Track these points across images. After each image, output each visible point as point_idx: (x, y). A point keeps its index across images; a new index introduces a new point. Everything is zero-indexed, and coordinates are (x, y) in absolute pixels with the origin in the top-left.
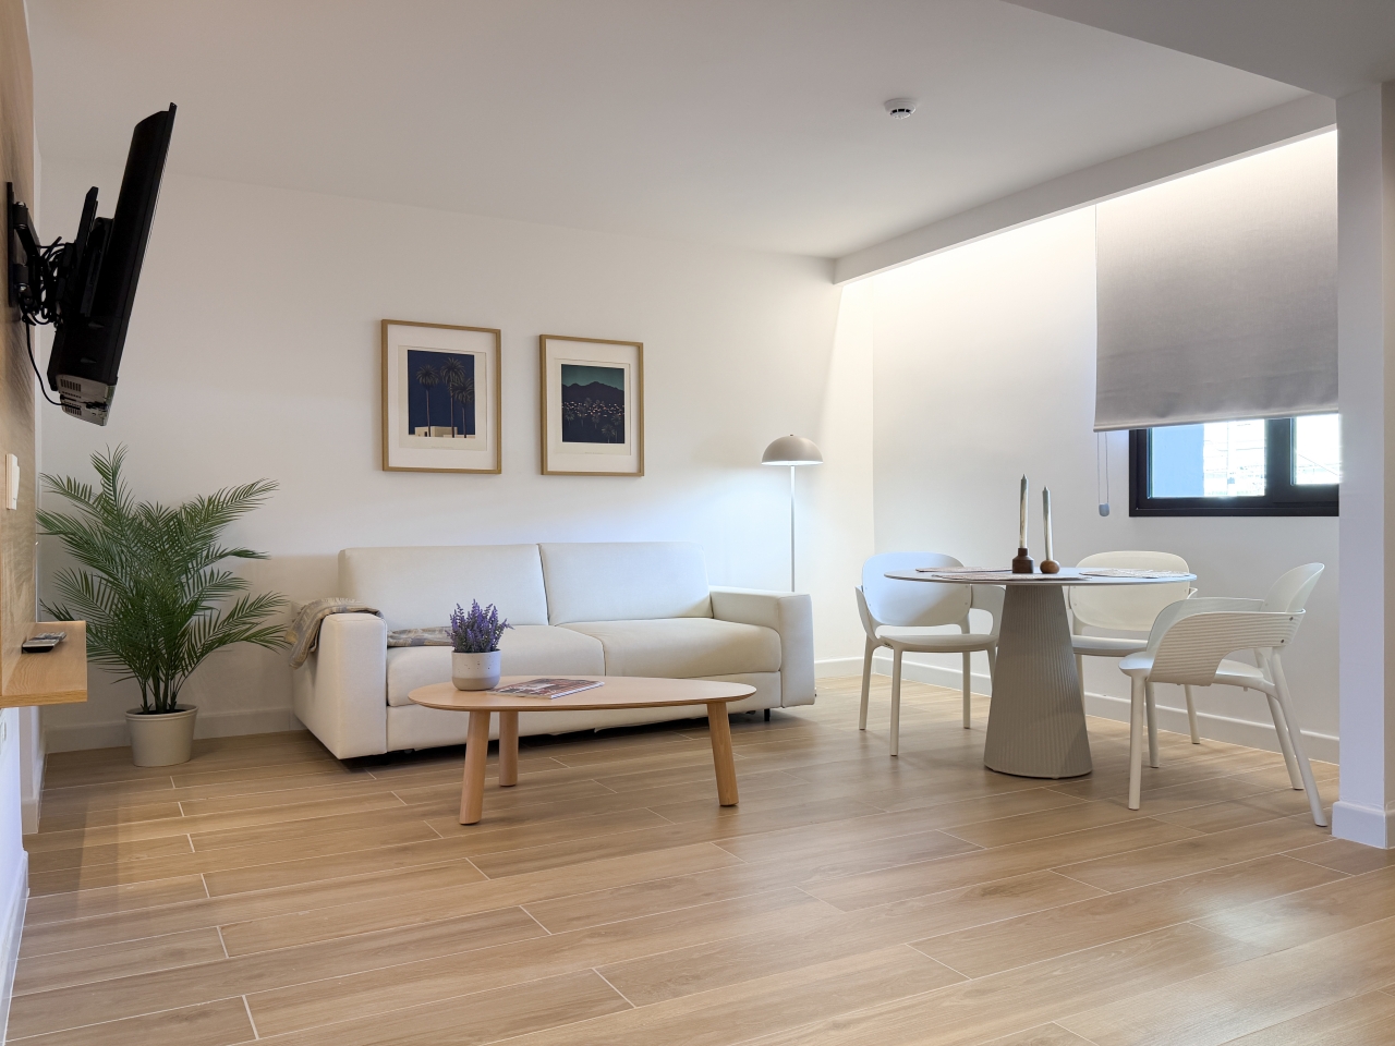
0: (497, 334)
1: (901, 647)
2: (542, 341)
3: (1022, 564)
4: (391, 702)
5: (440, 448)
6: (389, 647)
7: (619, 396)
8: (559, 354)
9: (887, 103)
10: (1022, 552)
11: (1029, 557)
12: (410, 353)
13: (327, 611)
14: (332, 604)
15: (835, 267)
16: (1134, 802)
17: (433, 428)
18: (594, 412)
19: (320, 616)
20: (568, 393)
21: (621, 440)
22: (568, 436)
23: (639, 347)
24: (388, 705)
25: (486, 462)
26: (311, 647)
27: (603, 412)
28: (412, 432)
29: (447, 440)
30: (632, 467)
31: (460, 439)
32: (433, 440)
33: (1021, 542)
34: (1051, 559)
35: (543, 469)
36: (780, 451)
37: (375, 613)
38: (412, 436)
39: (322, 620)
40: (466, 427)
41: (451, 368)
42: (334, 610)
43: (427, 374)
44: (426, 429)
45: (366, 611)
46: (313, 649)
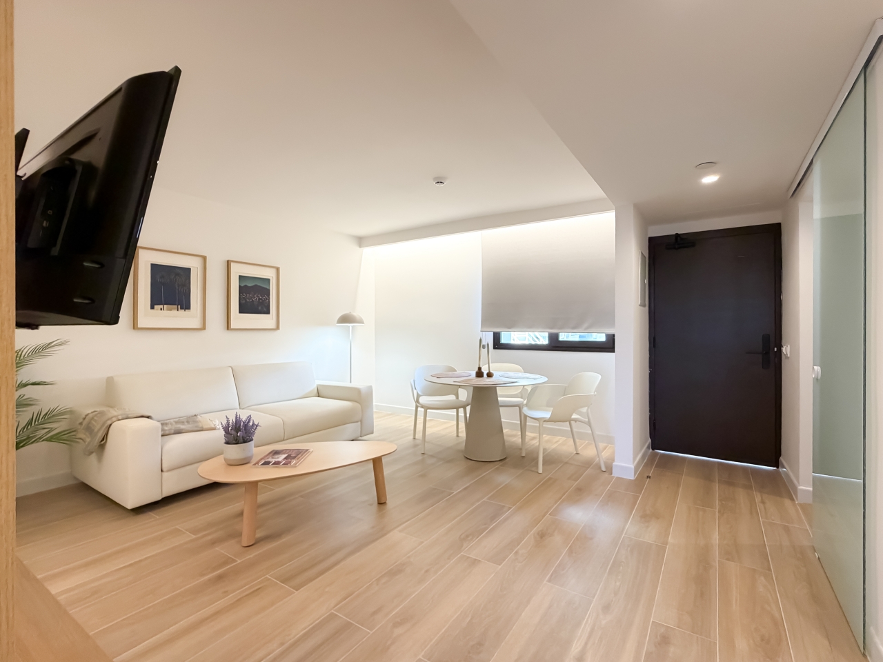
0: (204, 258)
1: (426, 408)
2: (228, 263)
3: (479, 374)
4: (164, 469)
5: (169, 317)
6: (162, 436)
7: (267, 292)
8: (237, 271)
9: (435, 179)
10: (480, 368)
11: (483, 370)
12: (152, 265)
13: (114, 419)
14: (115, 414)
15: (361, 241)
16: (540, 471)
17: (165, 306)
18: (256, 298)
19: (109, 422)
20: (242, 290)
21: (268, 312)
22: (241, 311)
23: (278, 269)
24: (162, 471)
25: (196, 323)
26: (101, 441)
27: (259, 299)
28: (152, 307)
29: (175, 312)
30: (273, 325)
31: (182, 312)
32: (165, 312)
33: (479, 365)
34: (491, 371)
35: (228, 327)
36: (346, 319)
37: (148, 417)
38: (152, 311)
39: (110, 425)
40: (185, 305)
41: (178, 274)
42: (120, 417)
43: (162, 277)
44: (161, 306)
45: (142, 417)
46: (103, 442)
